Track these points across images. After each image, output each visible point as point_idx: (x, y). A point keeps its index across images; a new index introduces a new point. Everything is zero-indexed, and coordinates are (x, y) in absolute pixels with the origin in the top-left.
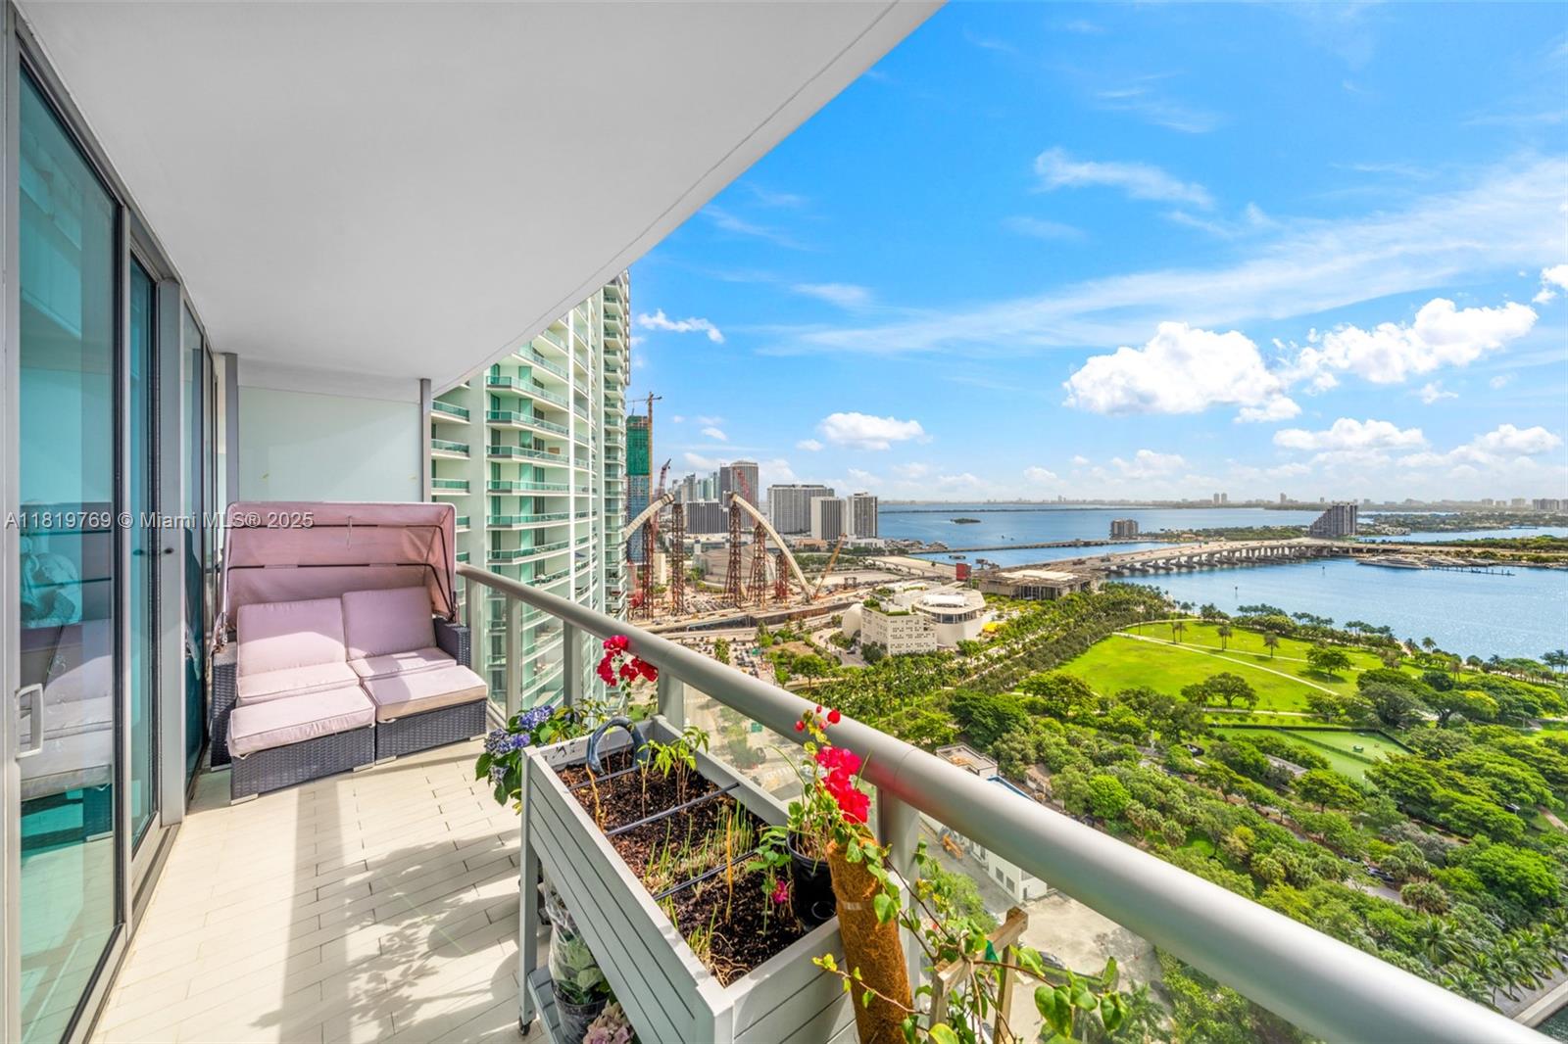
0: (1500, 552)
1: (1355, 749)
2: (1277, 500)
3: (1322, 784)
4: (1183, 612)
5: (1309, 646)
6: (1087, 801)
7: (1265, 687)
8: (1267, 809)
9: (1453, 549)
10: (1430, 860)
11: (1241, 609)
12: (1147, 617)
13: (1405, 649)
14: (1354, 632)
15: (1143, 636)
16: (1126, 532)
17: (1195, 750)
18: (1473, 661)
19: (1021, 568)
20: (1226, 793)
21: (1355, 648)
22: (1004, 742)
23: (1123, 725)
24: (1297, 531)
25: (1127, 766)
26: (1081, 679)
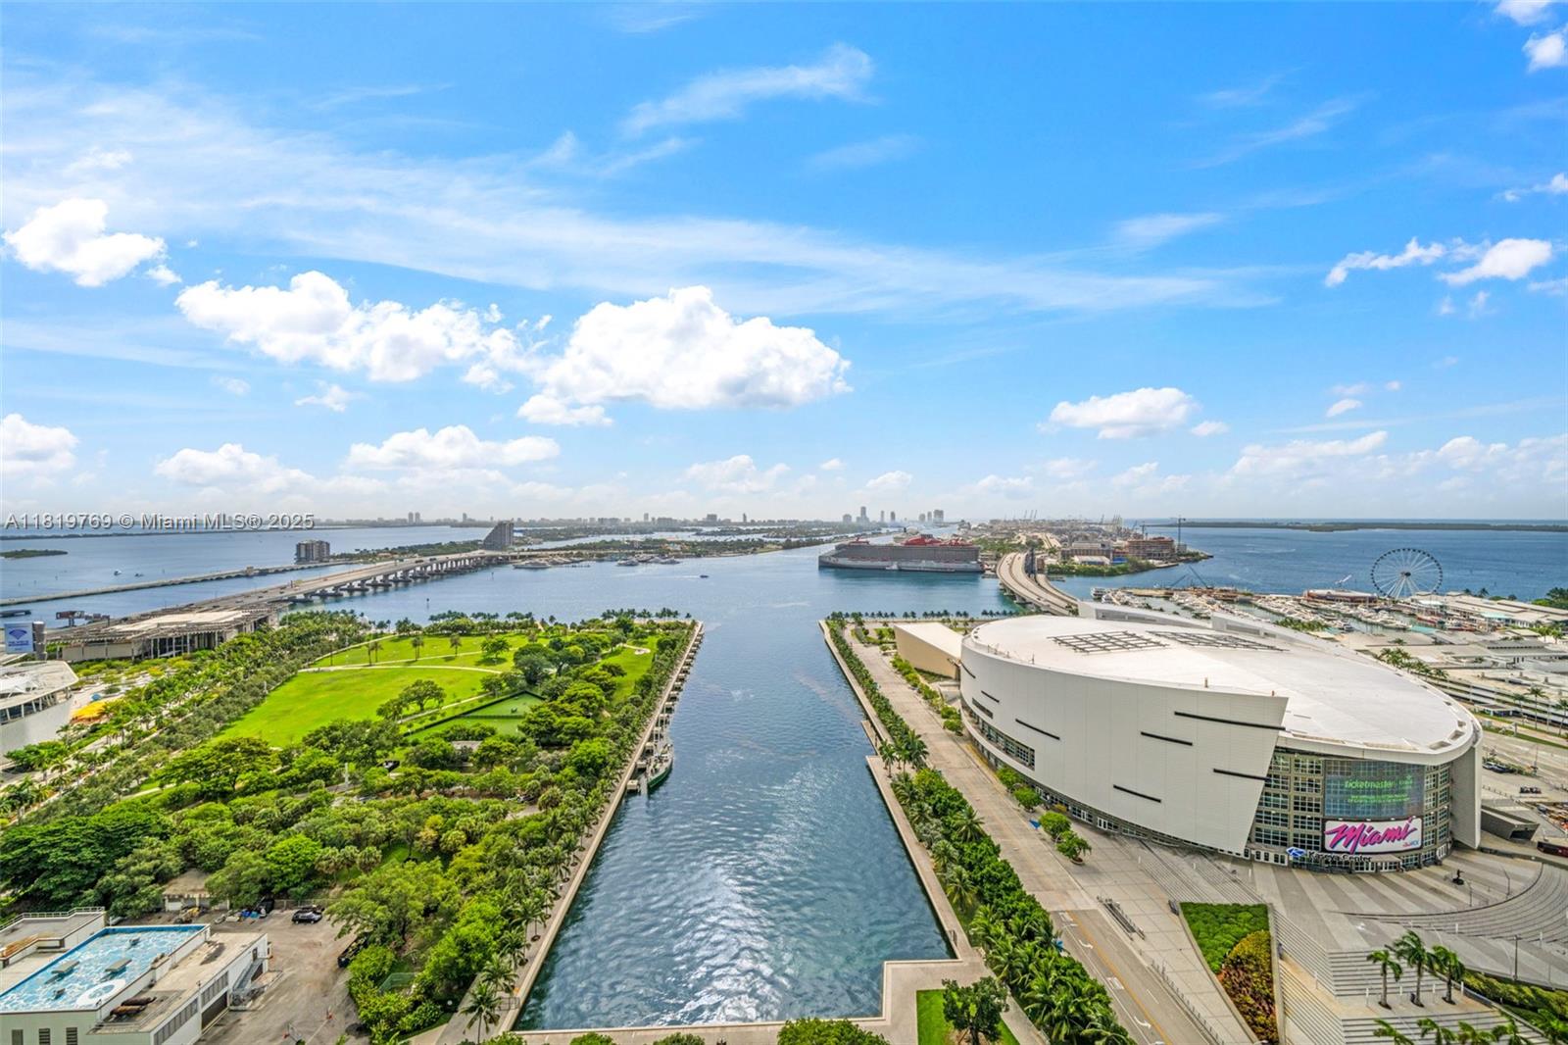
0: (584, 552)
1: (513, 712)
2: (460, 519)
3: (492, 748)
4: (379, 631)
5: (483, 639)
6: (263, 881)
7: (450, 683)
8: (453, 789)
9: (562, 552)
10: (552, 771)
11: (432, 618)
12: (340, 645)
13: (540, 627)
14: (511, 621)
15: (335, 666)
16: (315, 554)
17: (391, 764)
18: (573, 626)
19: (154, 615)
20: (418, 792)
21: (511, 632)
22: (119, 871)
23: (313, 770)
24: (474, 545)
25: (317, 815)
26: (257, 737)
